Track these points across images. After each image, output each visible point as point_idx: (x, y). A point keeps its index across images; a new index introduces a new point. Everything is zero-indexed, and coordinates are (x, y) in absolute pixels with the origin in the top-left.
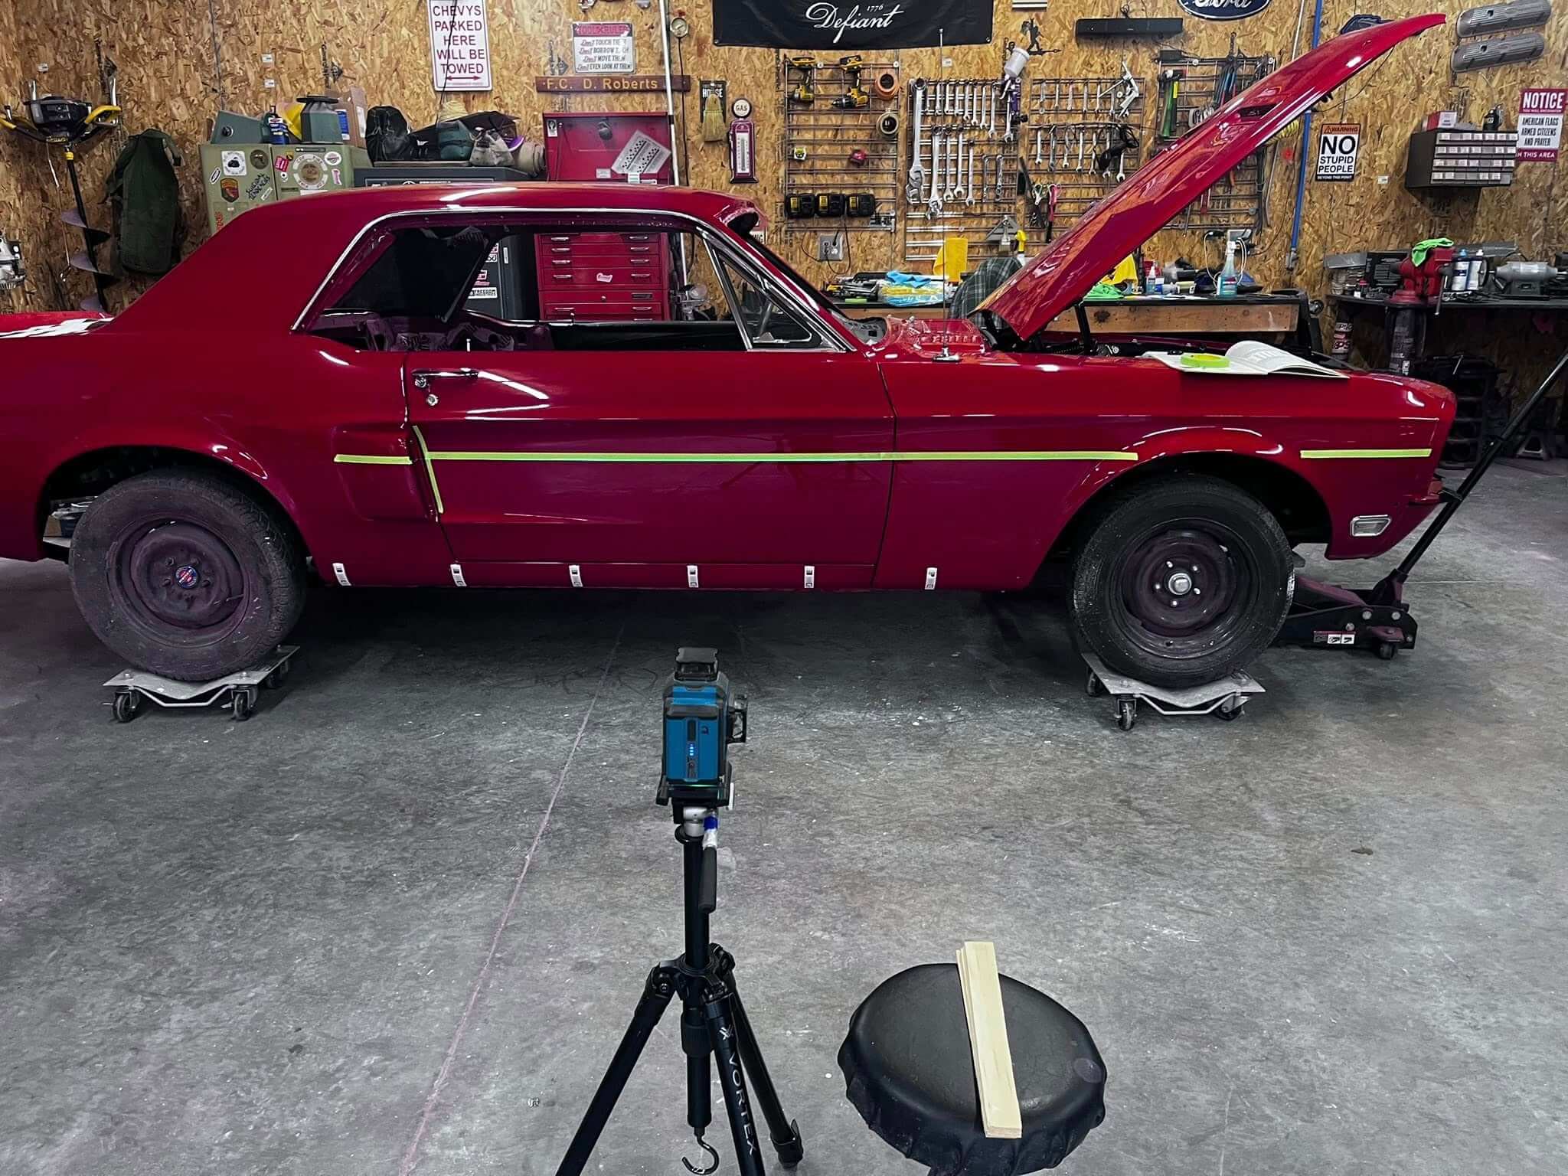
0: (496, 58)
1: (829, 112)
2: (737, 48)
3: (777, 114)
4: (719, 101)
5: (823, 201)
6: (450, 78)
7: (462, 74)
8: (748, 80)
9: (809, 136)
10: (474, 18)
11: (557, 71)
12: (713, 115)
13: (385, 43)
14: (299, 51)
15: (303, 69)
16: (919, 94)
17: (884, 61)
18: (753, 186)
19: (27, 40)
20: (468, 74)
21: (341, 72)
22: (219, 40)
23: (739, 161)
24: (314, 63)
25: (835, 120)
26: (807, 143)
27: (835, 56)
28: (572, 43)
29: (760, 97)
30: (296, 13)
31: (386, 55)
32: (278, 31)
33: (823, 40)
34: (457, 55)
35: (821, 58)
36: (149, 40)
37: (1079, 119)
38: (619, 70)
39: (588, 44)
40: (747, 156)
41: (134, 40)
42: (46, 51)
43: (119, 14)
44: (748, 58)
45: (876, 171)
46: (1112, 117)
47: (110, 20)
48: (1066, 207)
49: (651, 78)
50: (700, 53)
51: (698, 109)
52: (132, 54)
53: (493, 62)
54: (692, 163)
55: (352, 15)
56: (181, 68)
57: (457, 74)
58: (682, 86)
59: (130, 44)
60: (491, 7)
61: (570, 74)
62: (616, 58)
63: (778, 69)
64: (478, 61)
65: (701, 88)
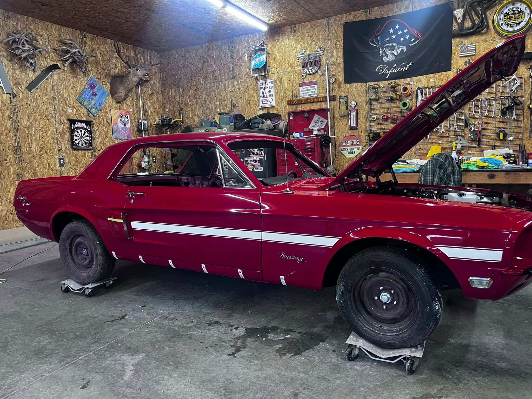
0: (276, 96)
1: (385, 103)
2: (352, 84)
3: (366, 105)
4: (345, 103)
5: (382, 134)
6: (263, 104)
7: (267, 102)
8: (356, 94)
9: (377, 112)
10: (271, 85)
11: (294, 98)
12: (343, 107)
13: (247, 95)
14: (225, 100)
15: (226, 105)
16: (419, 93)
17: (407, 82)
18: (357, 131)
19: (164, 103)
20: (268, 102)
21: (235, 105)
22: (206, 99)
23: (352, 122)
24: (229, 103)
25: (387, 105)
26: (377, 114)
27: (387, 82)
28: (299, 89)
29: (360, 100)
30: (225, 90)
31: (247, 99)
32: (221, 95)
33: (383, 78)
34: (266, 97)
35: (382, 84)
36: (190, 101)
37: (493, 95)
38: (313, 96)
39: (304, 89)
40: (355, 120)
41: (187, 101)
42: (168, 106)
43: (184, 94)
44: (356, 87)
46: (508, 94)
47: (182, 96)
48: (489, 132)
49: (323, 97)
50: (339, 87)
51: (338, 106)
52: (186, 105)
53: (275, 98)
54: (336, 124)
55: (239, 88)
56: (197, 107)
57: (265, 102)
58: (333, 98)
59: (186, 102)
60: (276, 81)
61: (298, 98)
62: (312, 92)
63: (366, 89)
64: (271, 98)
65: (340, 99)
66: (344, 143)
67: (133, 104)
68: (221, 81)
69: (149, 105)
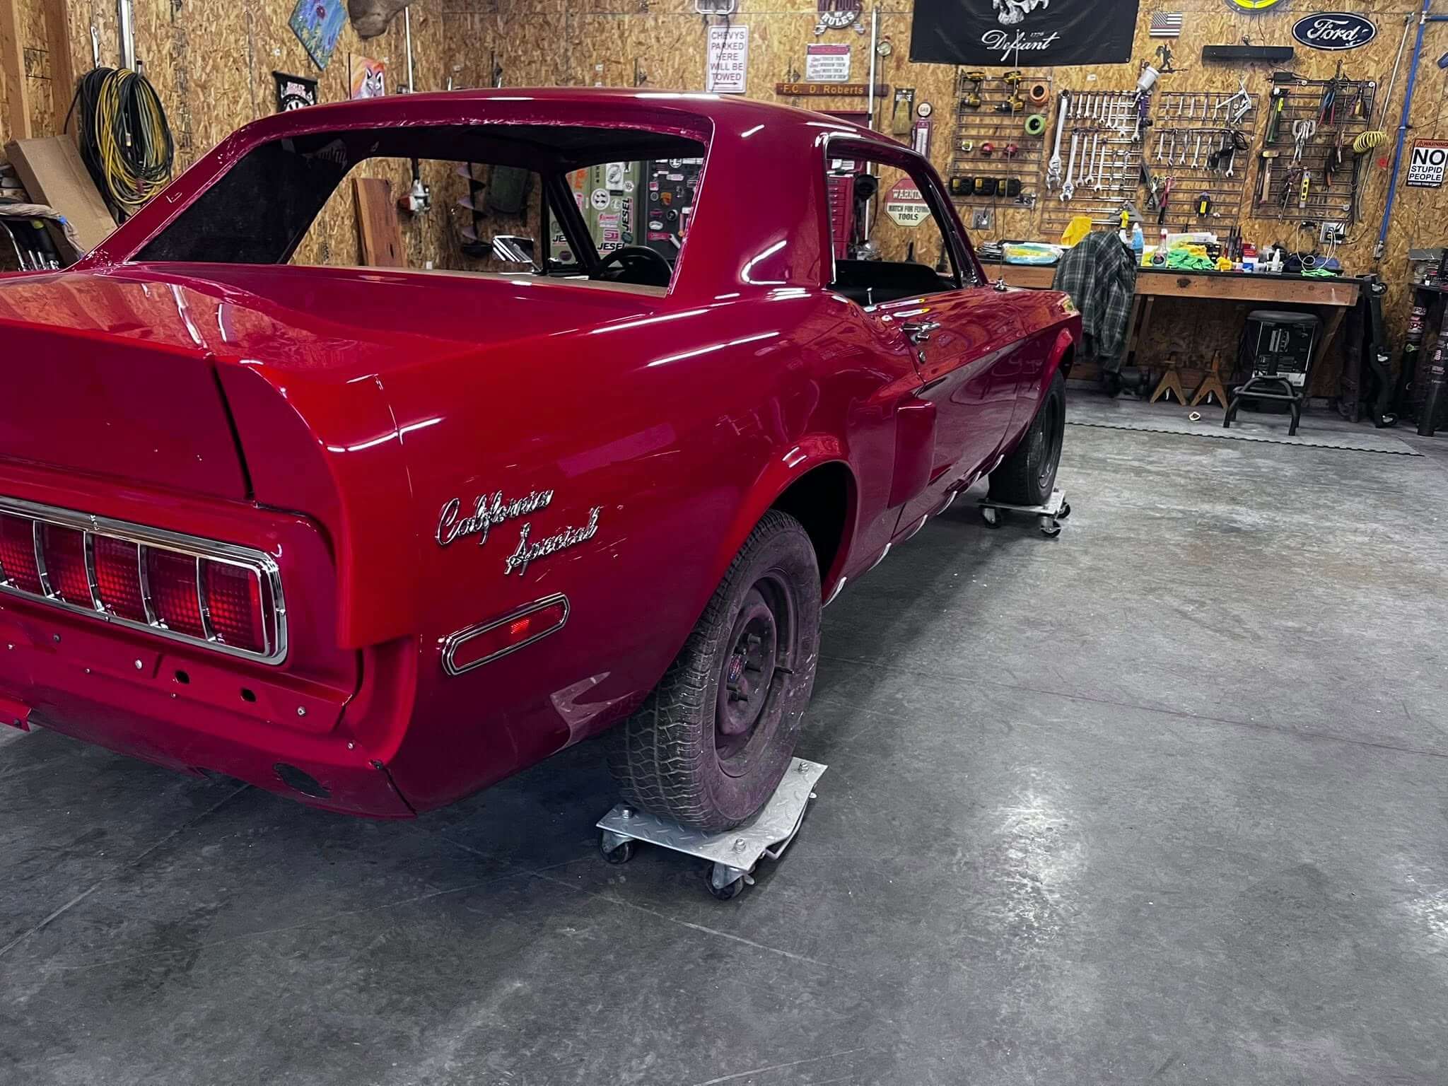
0: (750, 69)
1: (993, 114)
2: (927, 64)
3: (951, 115)
4: (907, 105)
5: (978, 183)
6: (717, 84)
7: (726, 81)
8: (932, 88)
9: (974, 132)
10: (739, 41)
11: (792, 80)
12: (902, 114)
13: (677, 59)
14: (619, 63)
15: (621, 76)
16: (1064, 103)
17: (1041, 75)
19: (450, 49)
20: (730, 81)
21: (645, 78)
22: (569, 54)
24: (629, 71)
25: (996, 121)
26: (972, 137)
27: (1001, 71)
28: (805, 60)
29: (940, 102)
30: (621, 36)
31: (676, 66)
32: (608, 49)
33: (993, 59)
34: (724, 67)
35: (990, 72)
36: (525, 52)
37: (1199, 125)
38: (837, 79)
39: (816, 60)
40: (924, 146)
41: (516, 52)
42: (460, 57)
43: (507, 34)
44: (934, 72)
45: (1025, 162)
46: (1227, 124)
47: (501, 37)
48: (1180, 196)
49: (859, 86)
50: (898, 68)
51: (891, 110)
53: (748, 72)
55: (658, 38)
56: (543, 72)
57: (722, 81)
58: (881, 92)
59: (513, 54)
60: (752, 33)
61: (801, 82)
62: (836, 71)
63: (956, 80)
64: (738, 71)
65: (896, 94)
66: (896, 195)
67: (390, 45)
68: (613, 14)
69: (419, 50)
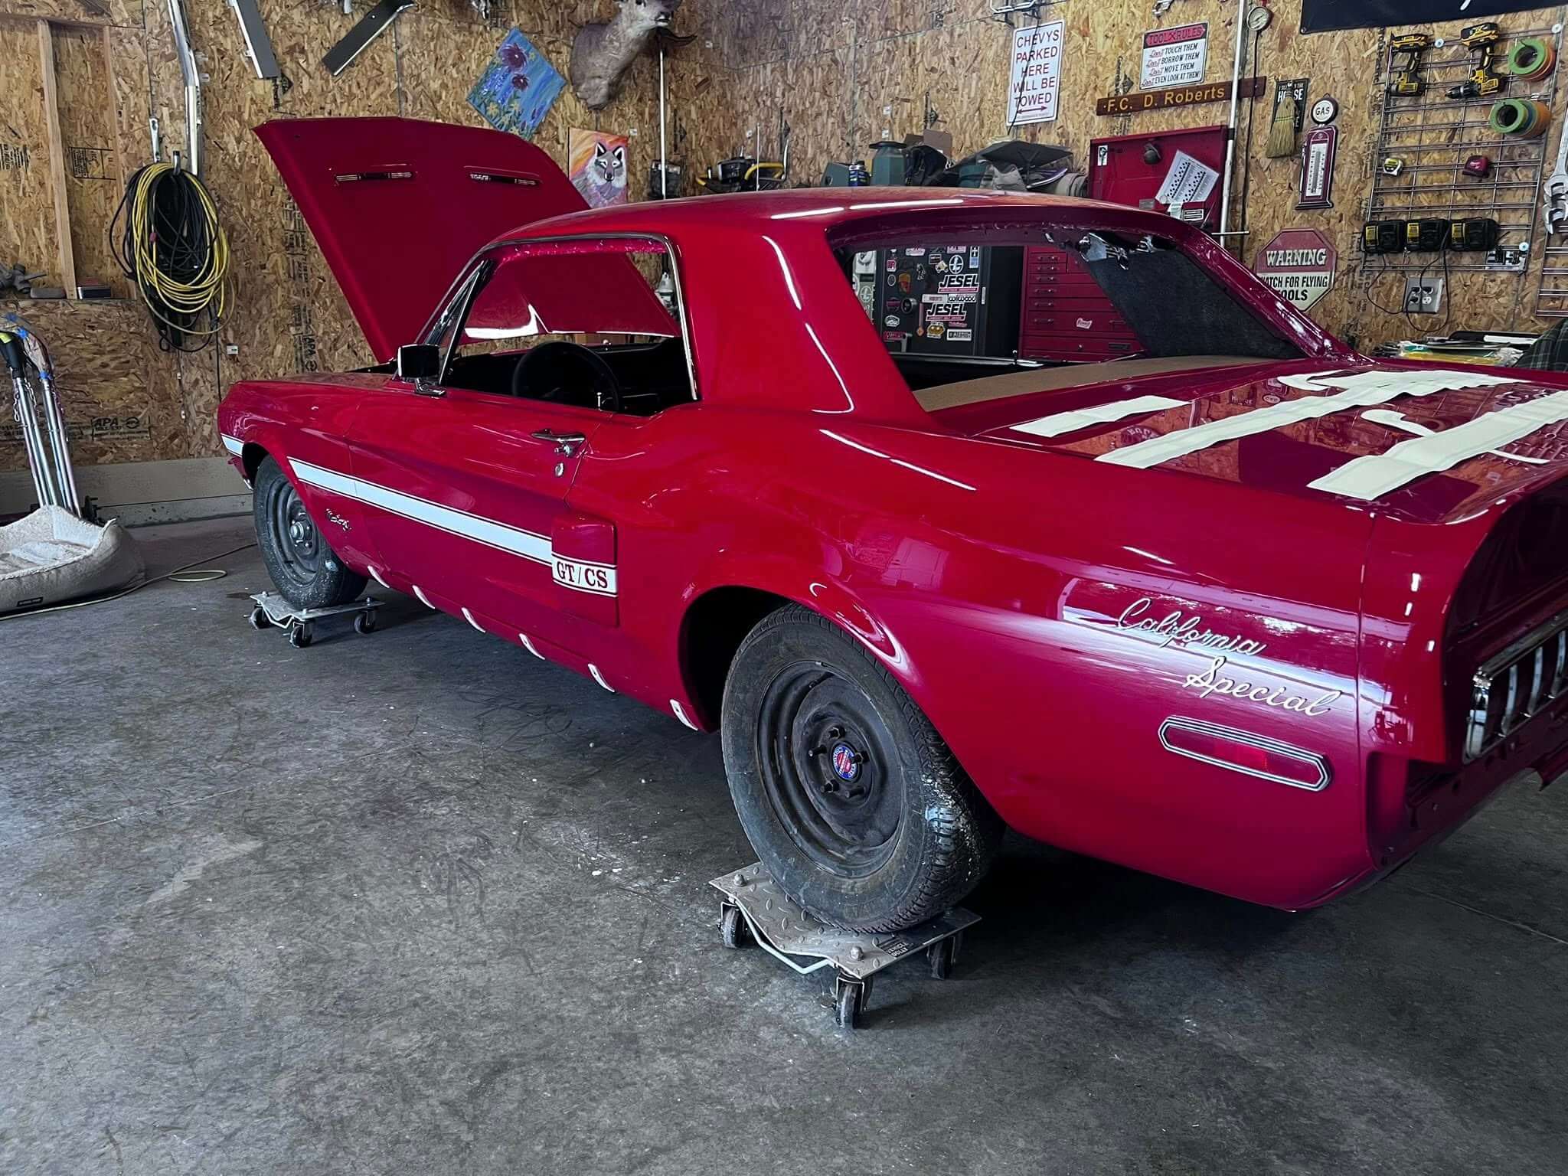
0: (1064, 84)
1: (1446, 106)
2: (1330, 34)
3: (1371, 114)
4: (1295, 106)
5: (1412, 230)
6: (1021, 112)
7: (1032, 106)
8: (1339, 74)
9: (1411, 141)
10: (1052, 43)
11: (1121, 91)
12: (1286, 124)
13: (974, 83)
14: (909, 100)
15: (910, 118)
17: (1541, 25)
18: (1326, 213)
20: (1037, 106)
21: (936, 116)
22: (857, 97)
23: (1310, 180)
24: (919, 111)
25: (1452, 116)
26: (1408, 150)
27: (1459, 27)
28: (1140, 57)
29: (1351, 95)
30: (912, 63)
31: (972, 95)
32: (897, 83)
33: (1448, 9)
34: (1030, 87)
35: (1440, 33)
36: (812, 103)
38: (1186, 80)
39: (1156, 54)
40: (1321, 173)
41: (804, 104)
42: (752, 120)
43: (797, 81)
44: (1343, 45)
45: (1507, 187)
47: (791, 88)
49: (1217, 85)
50: (1282, 47)
51: (1270, 118)
52: (800, 117)
53: (1061, 89)
54: (1252, 186)
55: (953, 59)
56: (830, 125)
57: (1027, 107)
58: (1252, 89)
59: (801, 108)
60: (1069, 30)
61: (1133, 91)
62: (1185, 66)
63: (1380, 54)
64: (1048, 90)
65: (1277, 91)
66: (1271, 260)
67: (642, 114)
68: (903, 35)
69: (694, 116)
